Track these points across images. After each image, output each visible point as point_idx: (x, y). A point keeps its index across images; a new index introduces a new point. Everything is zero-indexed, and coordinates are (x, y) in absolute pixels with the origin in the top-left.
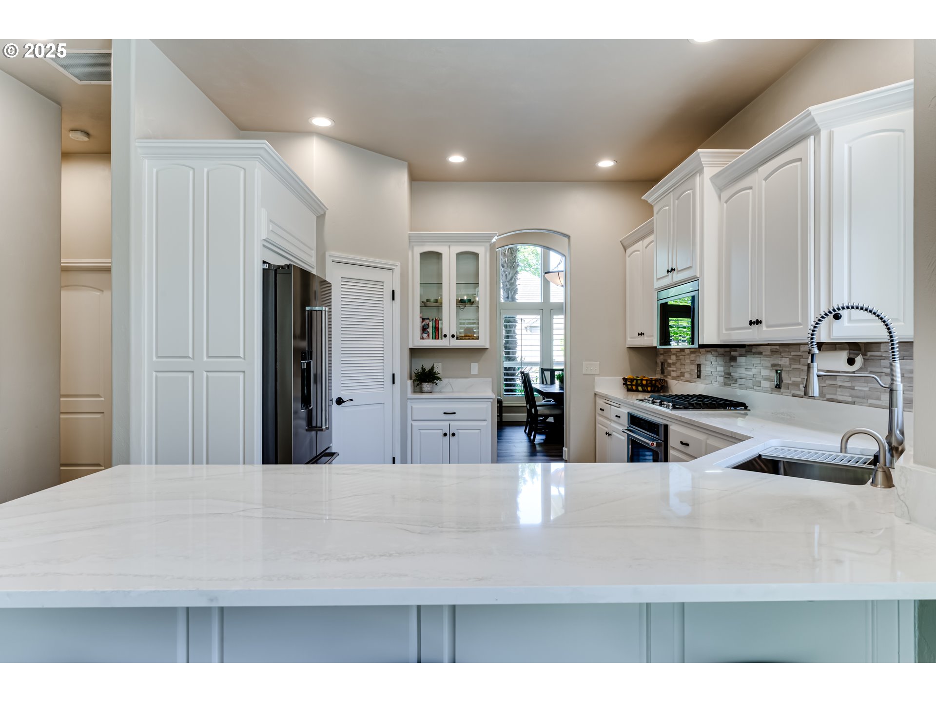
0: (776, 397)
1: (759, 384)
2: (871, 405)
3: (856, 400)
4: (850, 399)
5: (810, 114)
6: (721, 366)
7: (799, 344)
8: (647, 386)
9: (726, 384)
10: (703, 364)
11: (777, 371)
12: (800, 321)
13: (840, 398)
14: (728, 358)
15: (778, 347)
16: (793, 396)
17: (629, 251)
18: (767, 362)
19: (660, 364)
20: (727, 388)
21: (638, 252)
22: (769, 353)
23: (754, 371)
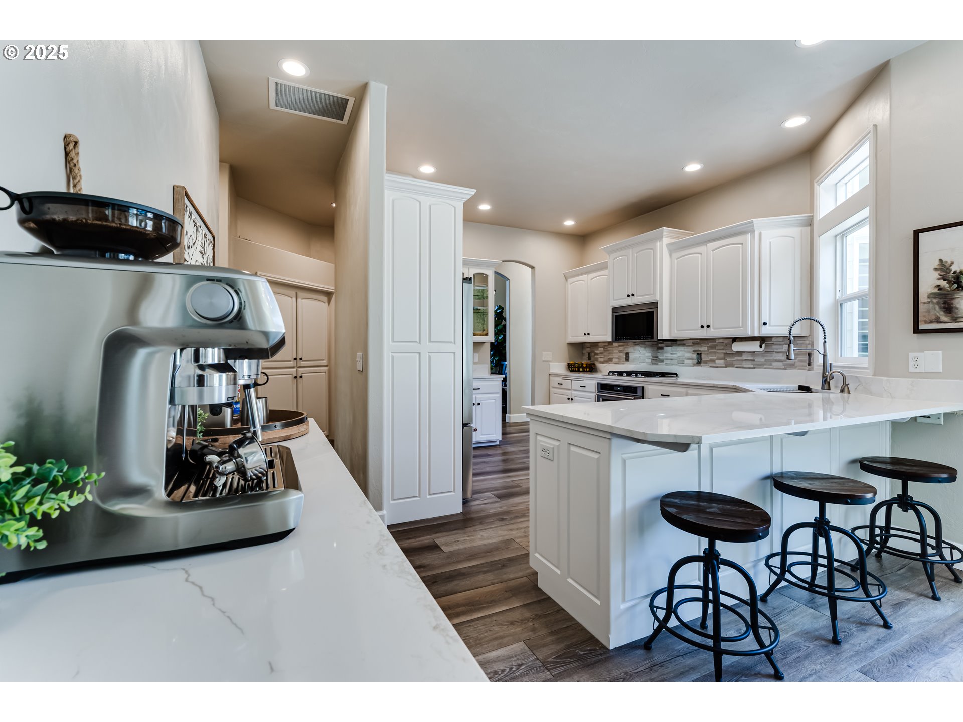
0: (698, 368)
1: (682, 362)
2: (766, 368)
3: (756, 366)
4: (752, 366)
5: (753, 222)
6: (649, 353)
7: (715, 339)
8: (586, 367)
9: (653, 364)
10: (632, 353)
11: (698, 354)
12: (741, 326)
13: (745, 366)
14: (656, 348)
15: (698, 341)
16: (710, 366)
17: (570, 280)
18: (691, 349)
19: (587, 355)
20: (654, 366)
21: (583, 282)
22: (691, 344)
23: (679, 355)
